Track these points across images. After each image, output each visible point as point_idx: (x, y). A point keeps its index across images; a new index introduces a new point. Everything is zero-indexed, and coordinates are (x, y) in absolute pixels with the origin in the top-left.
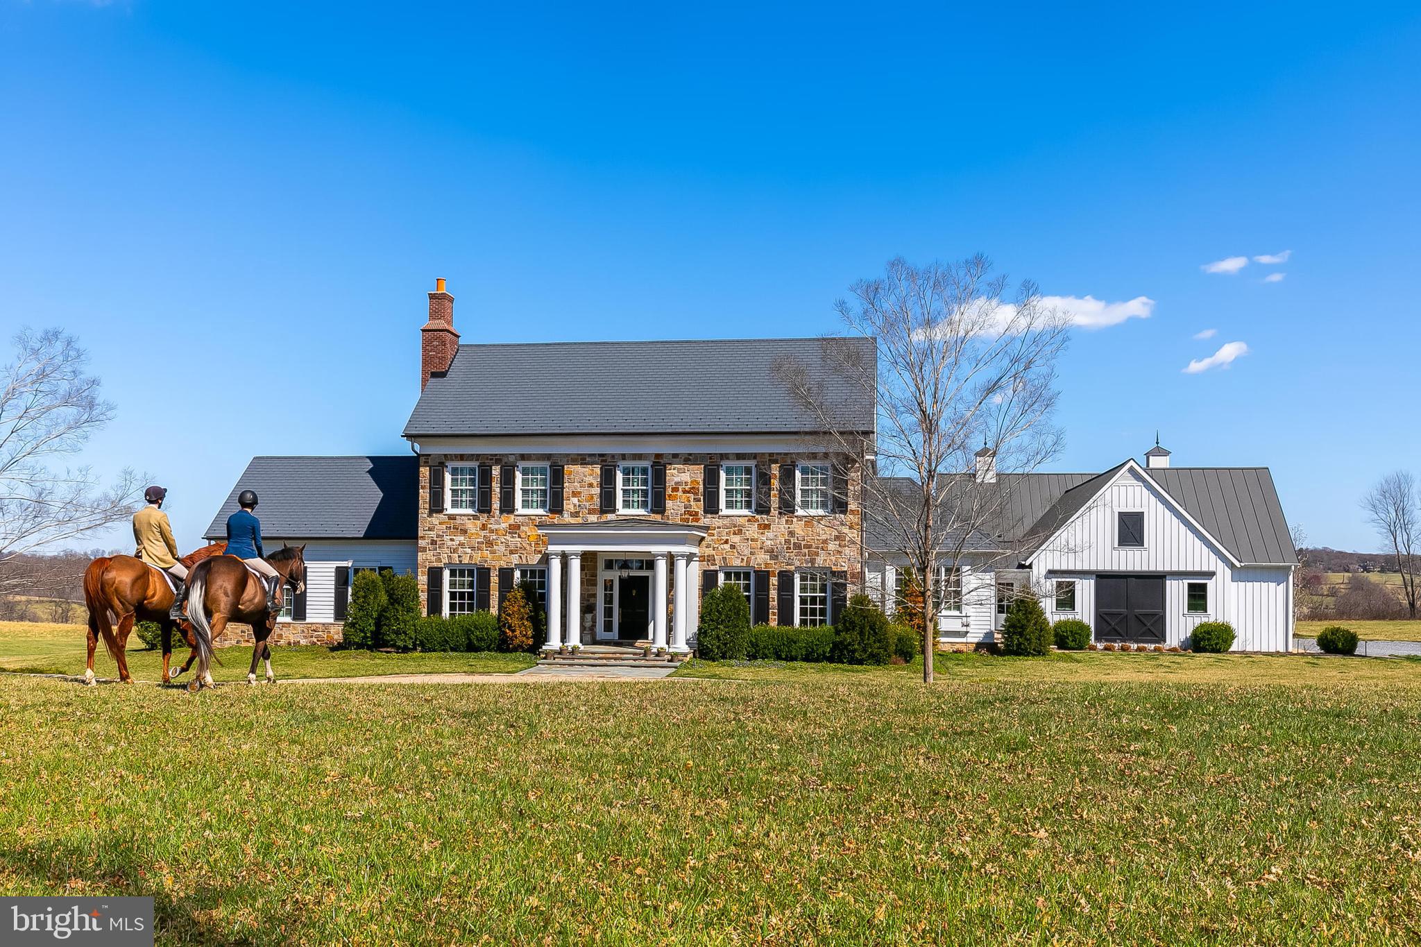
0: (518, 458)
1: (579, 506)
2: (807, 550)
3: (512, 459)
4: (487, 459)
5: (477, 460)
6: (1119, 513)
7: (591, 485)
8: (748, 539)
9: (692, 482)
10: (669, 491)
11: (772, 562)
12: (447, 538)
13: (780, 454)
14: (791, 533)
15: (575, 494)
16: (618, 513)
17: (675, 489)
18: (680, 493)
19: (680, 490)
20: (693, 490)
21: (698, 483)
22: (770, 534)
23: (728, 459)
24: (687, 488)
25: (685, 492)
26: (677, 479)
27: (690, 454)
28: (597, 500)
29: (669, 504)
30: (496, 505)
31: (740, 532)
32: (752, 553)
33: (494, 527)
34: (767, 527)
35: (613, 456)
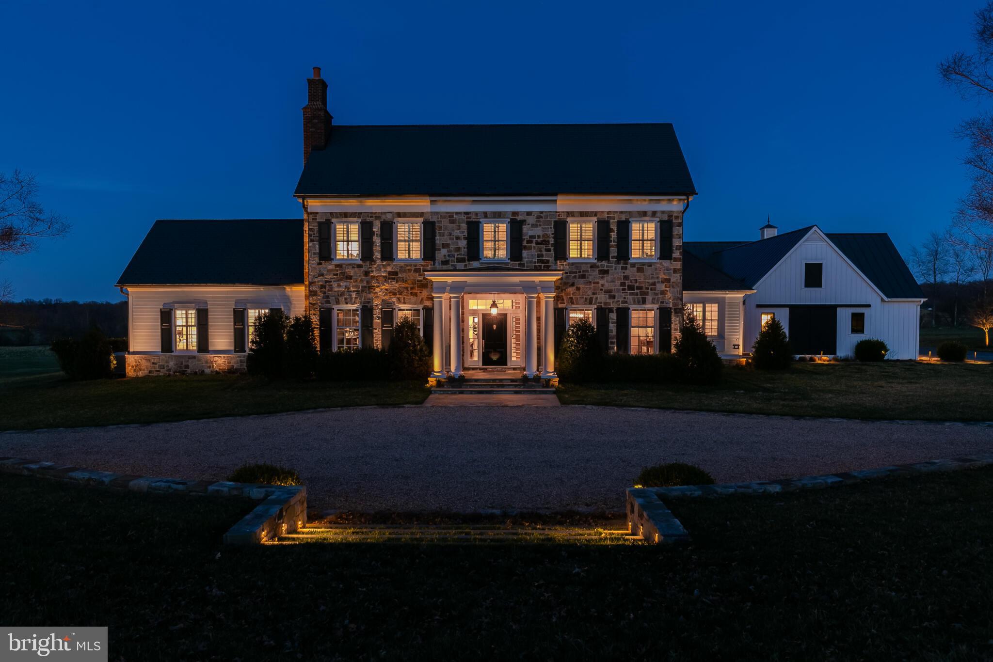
0: (395, 215)
1: (449, 256)
2: (638, 291)
3: (389, 216)
4: (368, 216)
5: (359, 217)
6: (806, 264)
7: (458, 238)
8: (590, 282)
9: (543, 236)
10: (525, 243)
11: (611, 301)
12: (335, 285)
13: (616, 212)
14: (626, 277)
15: (445, 246)
16: (481, 261)
17: (529, 242)
18: (533, 245)
19: (534, 242)
20: (545, 242)
21: (549, 237)
22: (609, 277)
23: (573, 216)
24: (539, 240)
25: (537, 243)
26: (531, 233)
27: (542, 212)
28: (464, 251)
29: (525, 253)
30: (377, 255)
31: (583, 277)
32: (594, 294)
33: (375, 274)
34: (606, 272)
35: (476, 214)
